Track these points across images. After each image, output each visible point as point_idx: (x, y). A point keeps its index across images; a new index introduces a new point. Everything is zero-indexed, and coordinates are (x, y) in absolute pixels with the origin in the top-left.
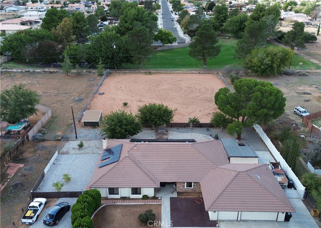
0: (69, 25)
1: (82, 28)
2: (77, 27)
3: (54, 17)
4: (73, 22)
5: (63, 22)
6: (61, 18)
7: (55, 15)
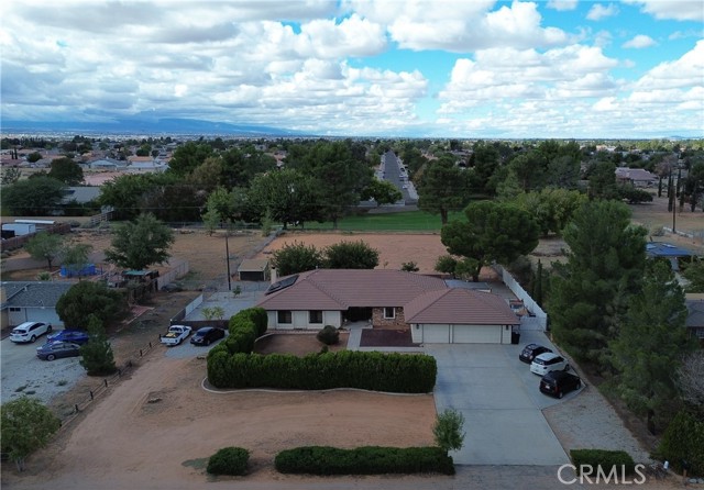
0: (215, 168)
1: (237, 172)
2: (228, 172)
3: (189, 157)
4: (223, 164)
5: (205, 165)
6: (201, 159)
7: (191, 154)
